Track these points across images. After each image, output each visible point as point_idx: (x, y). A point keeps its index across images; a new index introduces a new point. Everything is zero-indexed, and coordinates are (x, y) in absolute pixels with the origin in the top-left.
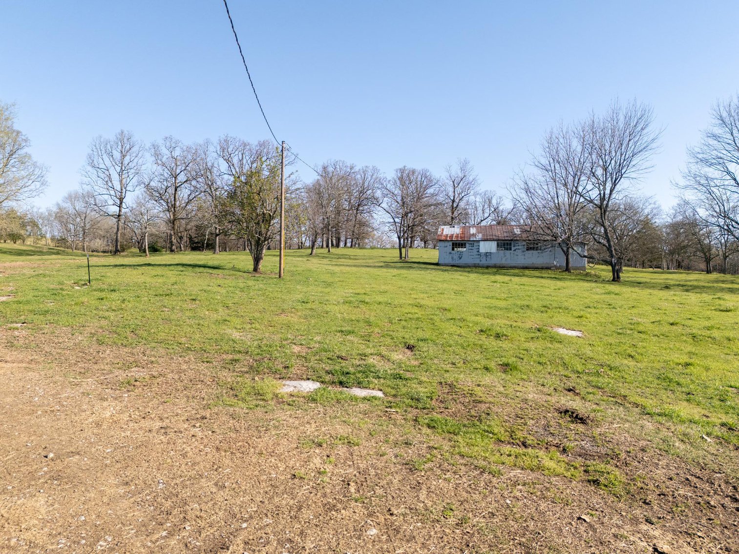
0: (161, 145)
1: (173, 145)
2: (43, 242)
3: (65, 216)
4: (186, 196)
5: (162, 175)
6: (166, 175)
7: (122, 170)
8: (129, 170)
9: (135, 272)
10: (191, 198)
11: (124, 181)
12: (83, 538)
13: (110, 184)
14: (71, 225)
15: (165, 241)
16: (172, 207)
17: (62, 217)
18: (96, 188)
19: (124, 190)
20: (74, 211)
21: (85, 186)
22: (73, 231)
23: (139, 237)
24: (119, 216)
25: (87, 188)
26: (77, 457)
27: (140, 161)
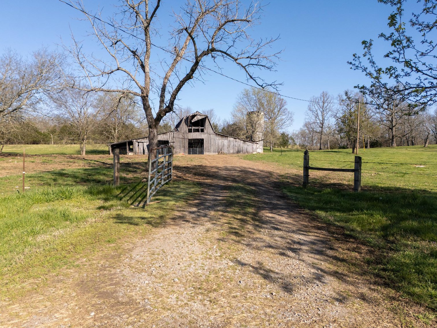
7: (323, 110)
8: (326, 110)
11: (324, 115)
13: (318, 118)
17: (303, 134)
19: (324, 120)
24: (321, 132)
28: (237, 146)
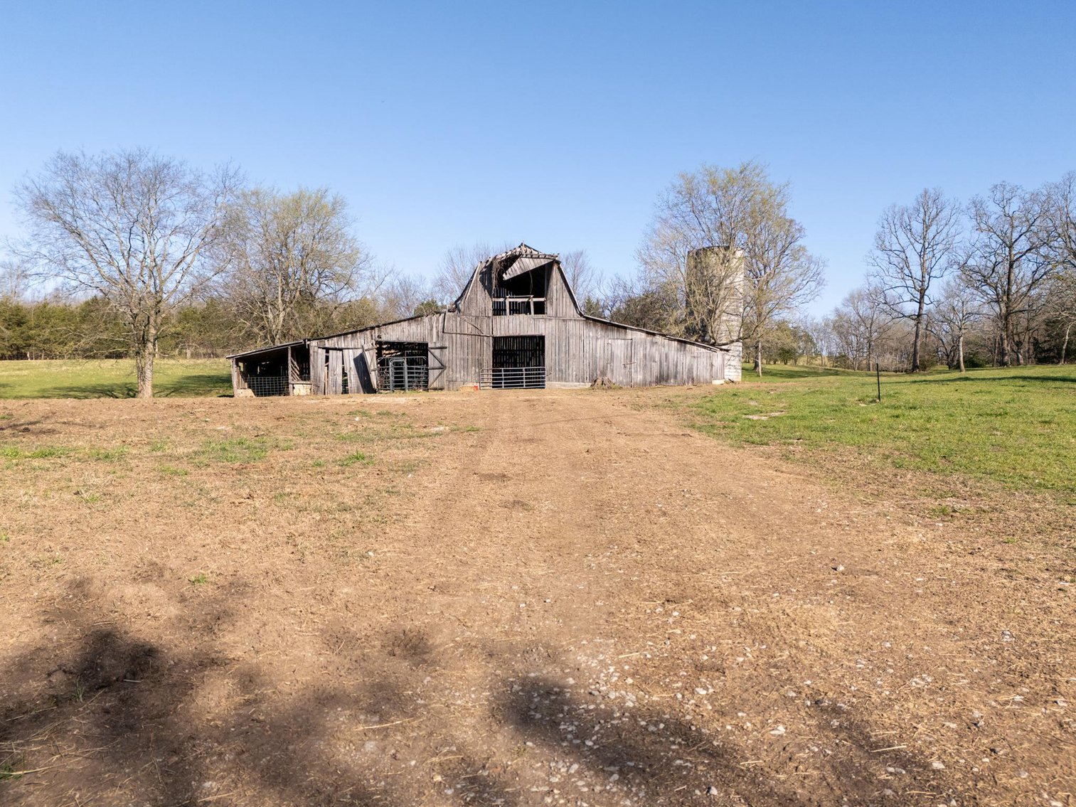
0: (986, 199)
1: (1007, 196)
2: (818, 362)
3: (846, 325)
4: (1029, 274)
5: (987, 246)
6: (994, 245)
7: (924, 248)
8: (935, 247)
9: (944, 388)
10: (1037, 276)
11: (927, 264)
12: (890, 666)
13: (906, 271)
14: (853, 337)
15: (990, 351)
16: (1005, 296)
17: (841, 326)
18: (887, 279)
19: (927, 277)
20: (857, 317)
21: (871, 279)
22: (855, 344)
23: (949, 349)
24: (919, 315)
25: (875, 281)
26: (876, 577)
27: (953, 230)
28: (657, 359)
